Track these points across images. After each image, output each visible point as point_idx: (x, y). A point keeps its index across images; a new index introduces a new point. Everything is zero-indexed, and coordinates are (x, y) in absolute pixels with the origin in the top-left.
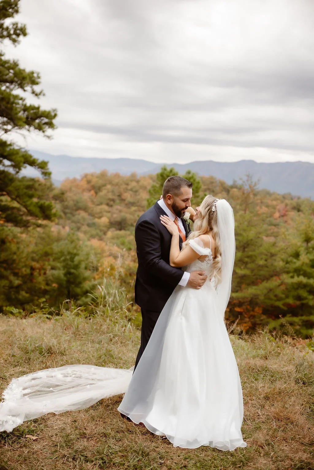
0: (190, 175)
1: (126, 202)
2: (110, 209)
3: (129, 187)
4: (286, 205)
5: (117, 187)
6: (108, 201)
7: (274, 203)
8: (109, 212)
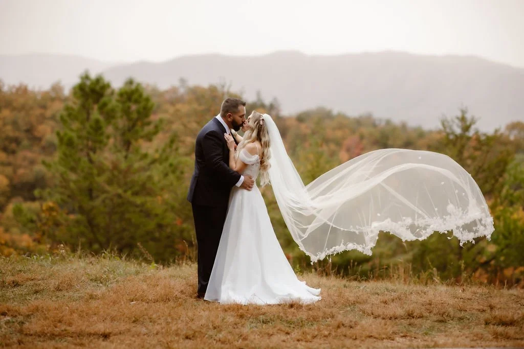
0: (133, 87)
1: (43, 143)
2: (11, 159)
3: (49, 113)
4: (362, 137)
5: (23, 114)
6: (7, 143)
7: (339, 134)
8: (9, 164)
